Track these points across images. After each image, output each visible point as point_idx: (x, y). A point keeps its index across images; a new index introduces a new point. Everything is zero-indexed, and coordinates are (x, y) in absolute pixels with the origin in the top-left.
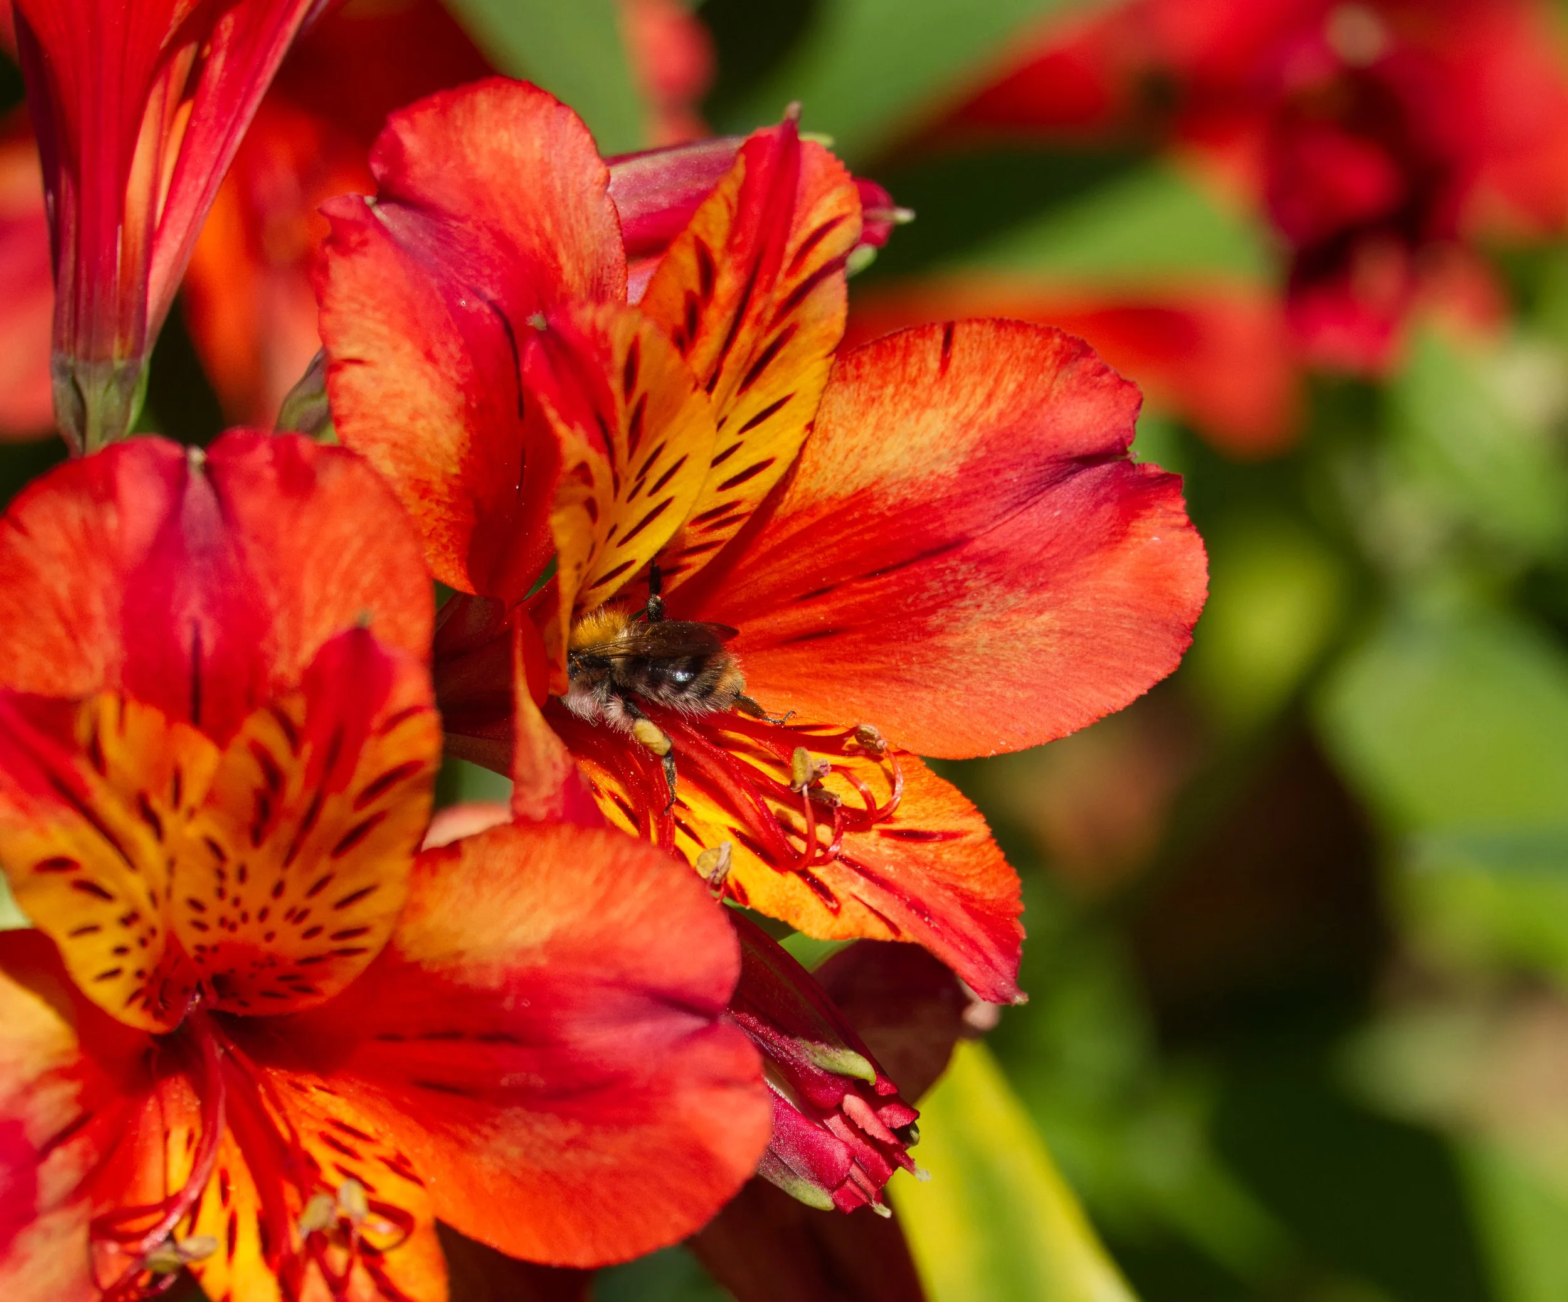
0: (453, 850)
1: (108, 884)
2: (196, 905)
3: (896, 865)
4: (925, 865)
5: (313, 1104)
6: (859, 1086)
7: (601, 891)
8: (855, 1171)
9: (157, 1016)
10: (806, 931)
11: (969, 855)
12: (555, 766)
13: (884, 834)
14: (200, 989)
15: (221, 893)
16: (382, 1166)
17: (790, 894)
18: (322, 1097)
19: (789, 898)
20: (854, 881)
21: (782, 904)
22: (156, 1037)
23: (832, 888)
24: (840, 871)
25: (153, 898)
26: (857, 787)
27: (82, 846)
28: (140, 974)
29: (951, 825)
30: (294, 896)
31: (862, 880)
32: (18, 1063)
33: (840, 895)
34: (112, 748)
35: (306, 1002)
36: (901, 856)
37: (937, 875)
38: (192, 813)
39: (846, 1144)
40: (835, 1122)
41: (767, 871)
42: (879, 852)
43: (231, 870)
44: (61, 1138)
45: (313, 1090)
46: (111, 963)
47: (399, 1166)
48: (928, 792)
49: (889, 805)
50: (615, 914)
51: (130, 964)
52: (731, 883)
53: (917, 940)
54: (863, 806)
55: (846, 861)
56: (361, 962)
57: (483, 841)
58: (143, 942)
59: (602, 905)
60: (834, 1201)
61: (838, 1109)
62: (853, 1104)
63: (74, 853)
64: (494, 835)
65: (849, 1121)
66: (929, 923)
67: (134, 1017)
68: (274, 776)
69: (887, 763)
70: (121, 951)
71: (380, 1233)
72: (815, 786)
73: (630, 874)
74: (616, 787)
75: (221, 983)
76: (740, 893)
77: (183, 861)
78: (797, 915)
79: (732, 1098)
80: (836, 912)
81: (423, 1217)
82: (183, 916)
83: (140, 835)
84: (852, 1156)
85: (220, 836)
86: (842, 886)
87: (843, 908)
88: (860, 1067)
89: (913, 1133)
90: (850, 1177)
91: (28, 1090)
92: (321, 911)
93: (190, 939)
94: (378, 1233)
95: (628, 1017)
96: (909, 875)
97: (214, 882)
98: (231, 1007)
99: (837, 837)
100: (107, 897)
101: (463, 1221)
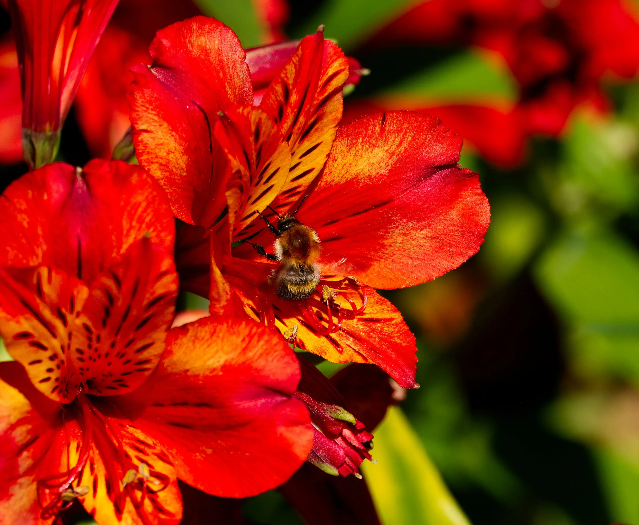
0: (185, 328)
1: (45, 343)
2: (79, 351)
3: (364, 332)
4: (377, 332)
5: (128, 432)
6: (349, 425)
7: (244, 345)
8: (347, 460)
9: (65, 396)
10: (329, 360)
11: (394, 328)
12: (227, 294)
13: (359, 320)
14: (82, 386)
15: (90, 346)
16: (155, 457)
17: (322, 345)
18: (131, 429)
19: (322, 347)
20: (348, 339)
21: (319, 349)
22: (64, 405)
23: (339, 342)
24: (342, 335)
25: (62, 348)
26: (349, 301)
27: (34, 328)
28: (57, 380)
29: (388, 316)
30: (119, 347)
31: (351, 339)
32: (9, 416)
33: (343, 345)
34: (46, 288)
35: (124, 391)
36: (366, 329)
37: (382, 336)
38: (78, 315)
39: (344, 449)
40: (339, 440)
41: (312, 335)
42: (358, 328)
43: (94, 337)
44: (26, 446)
45: (128, 426)
46: (46, 375)
47: (162, 457)
48: (377, 302)
49: (362, 307)
50: (250, 354)
51: (53, 376)
52: (298, 340)
53: (374, 363)
54: (351, 308)
55: (344, 331)
56: (147, 373)
57: (196, 325)
58: (58, 367)
59: (245, 350)
60: (339, 472)
61: (340, 434)
62: (347, 432)
63: (31, 331)
64: (201, 322)
65: (345, 439)
66: (379, 356)
67: (54, 397)
68: (111, 298)
69: (360, 291)
70: (50, 370)
71: (155, 485)
72: (331, 300)
73: (256, 338)
74: (250, 303)
75: (89, 383)
76: (301, 345)
77: (74, 333)
78: (325, 353)
79: (298, 429)
80: (341, 352)
81: (172, 478)
82: (75, 356)
83: (58, 323)
84: (346, 454)
85: (89, 323)
86: (343, 341)
87: (344, 350)
88: (349, 418)
89: (371, 445)
90: (345, 462)
91: (13, 427)
92: (130, 354)
93: (78, 364)
95: (256, 397)
96: (371, 337)
97: (87, 342)
98: (95, 393)
99: (340, 321)
100: (44, 348)
101: (189, 479)
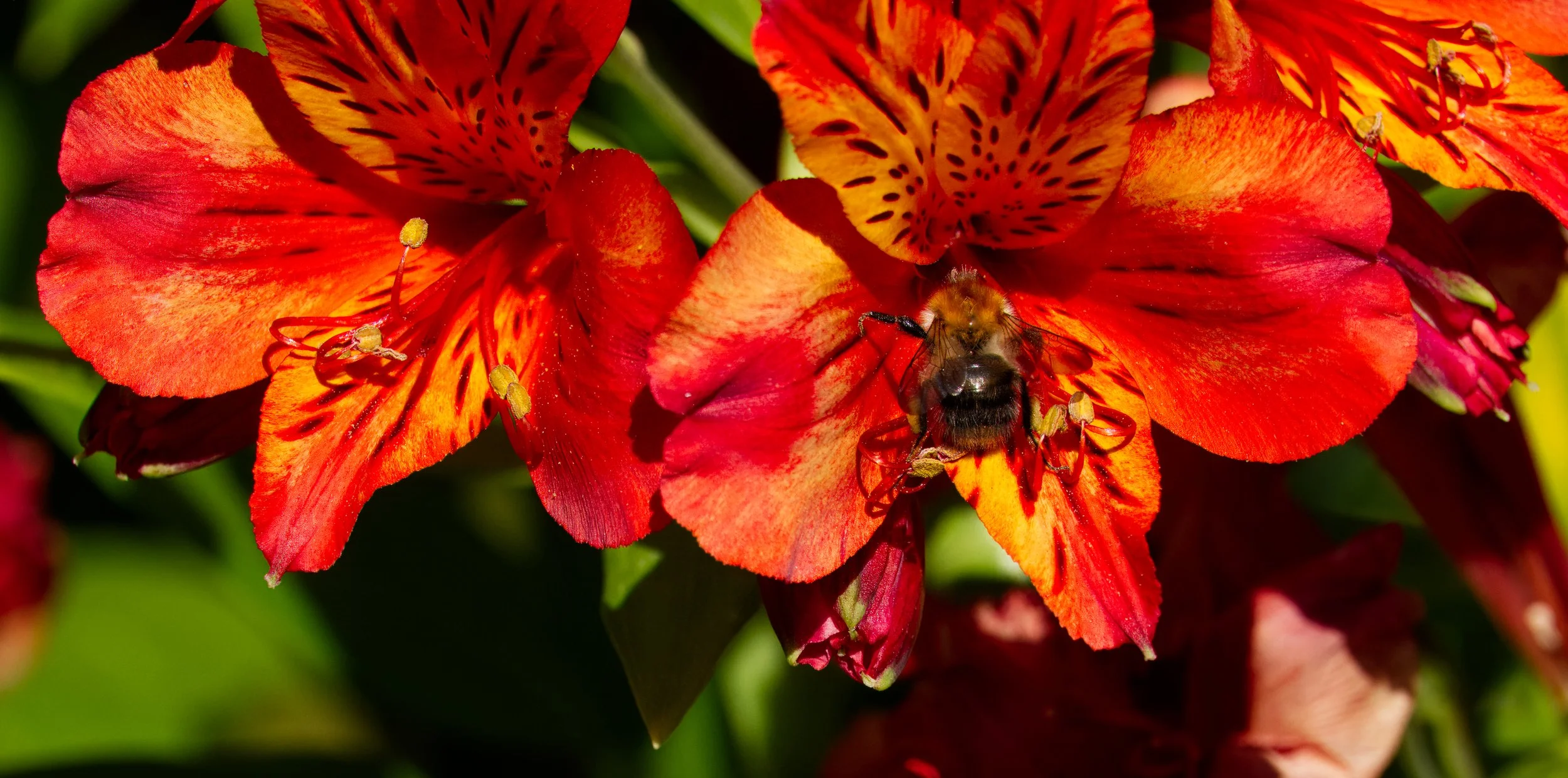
0: (1168, 118)
1: (882, 145)
2: (954, 159)
3: (1508, 131)
4: (1529, 132)
5: (1052, 323)
6: (1483, 312)
7: (1283, 155)
8: (1482, 382)
9: (922, 250)
10: (1442, 181)
11: (1561, 125)
12: (1245, 48)
13: (1497, 107)
14: (960, 227)
15: (976, 150)
16: (1109, 379)
17: (1430, 152)
18: (1059, 319)
19: (1428, 155)
20: (1476, 142)
21: (1423, 159)
22: (920, 268)
23: (1461, 148)
24: (1466, 135)
25: (919, 152)
26: (1475, 70)
27: (858, 113)
28: (907, 216)
29: (1548, 101)
30: (1037, 152)
31: (1483, 142)
32: (800, 293)
33: (1467, 154)
34: (884, 35)
35: (1046, 239)
36: (1511, 125)
37: (1538, 140)
38: (951, 88)
39: (1474, 359)
40: (1466, 342)
41: (1410, 134)
42: (1494, 121)
43: (985, 133)
44: (834, 356)
45: (1053, 312)
46: (884, 208)
47: (1122, 379)
48: (1528, 74)
49: (1501, 85)
50: (1295, 174)
51: (898, 208)
52: (1384, 142)
53: (1524, 190)
54: (1480, 84)
55: (1469, 126)
56: (1094, 206)
57: (1191, 112)
58: (910, 190)
59: (1284, 166)
60: (1467, 406)
61: (1469, 331)
62: (1480, 327)
63: (852, 119)
64: (1200, 107)
65: (1477, 341)
66: (1533, 178)
67: (901, 252)
68: (1019, 58)
69: (1498, 52)
70: (891, 197)
71: (1106, 437)
72: (1444, 67)
73: (1306, 142)
74: (1294, 66)
75: (977, 221)
76: (1390, 150)
77: (943, 123)
78: (1435, 169)
79: (1387, 325)
80: (1464, 167)
81: (1142, 423)
82: (944, 169)
83: (909, 104)
84: (1480, 371)
85: (974, 105)
86: (1468, 147)
87: (1470, 164)
88: (1484, 297)
89: (1526, 353)
90: (1478, 387)
91: (807, 316)
92: (1059, 165)
93: (950, 186)
94: (1105, 435)
95: (1308, 257)
96: (1518, 140)
97: (971, 142)
98: (986, 241)
99: (1461, 109)
100: (881, 154)
101: (1175, 423)
